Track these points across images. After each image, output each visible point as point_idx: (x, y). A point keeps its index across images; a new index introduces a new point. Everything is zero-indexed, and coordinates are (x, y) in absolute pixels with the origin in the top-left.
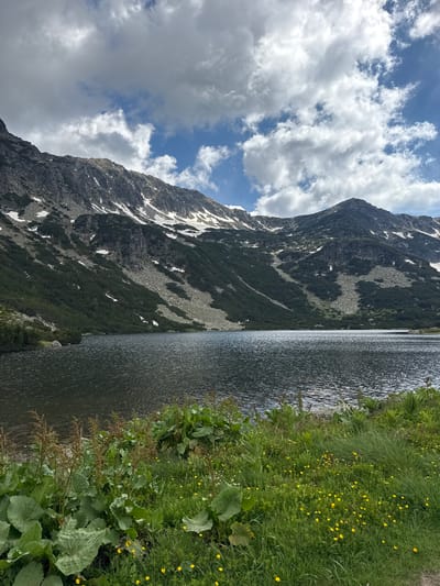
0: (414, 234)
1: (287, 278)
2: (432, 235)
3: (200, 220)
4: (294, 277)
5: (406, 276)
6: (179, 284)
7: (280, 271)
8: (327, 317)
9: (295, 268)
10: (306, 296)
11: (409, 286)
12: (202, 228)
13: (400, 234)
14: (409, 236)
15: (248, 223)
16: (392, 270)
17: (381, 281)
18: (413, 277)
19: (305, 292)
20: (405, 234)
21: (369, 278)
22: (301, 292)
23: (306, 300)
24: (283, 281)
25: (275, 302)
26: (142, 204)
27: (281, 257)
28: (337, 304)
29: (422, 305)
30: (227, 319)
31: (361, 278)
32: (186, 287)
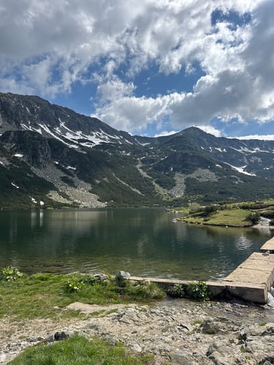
0: (228, 149)
1: (145, 174)
2: (239, 151)
3: (97, 137)
4: (148, 174)
5: (216, 174)
6: (70, 177)
7: (141, 171)
8: (164, 199)
9: (150, 168)
10: (154, 186)
11: (216, 180)
12: (97, 142)
13: (220, 150)
14: (224, 150)
15: (129, 140)
16: (207, 171)
17: (200, 177)
18: (219, 175)
19: (154, 183)
20: (222, 149)
21: (193, 176)
22: (152, 184)
23: (154, 189)
24: (141, 176)
25: (135, 190)
26: (59, 126)
27: (143, 161)
28: (173, 192)
29: (221, 193)
30: (98, 200)
31: (189, 176)
32: (76, 179)
